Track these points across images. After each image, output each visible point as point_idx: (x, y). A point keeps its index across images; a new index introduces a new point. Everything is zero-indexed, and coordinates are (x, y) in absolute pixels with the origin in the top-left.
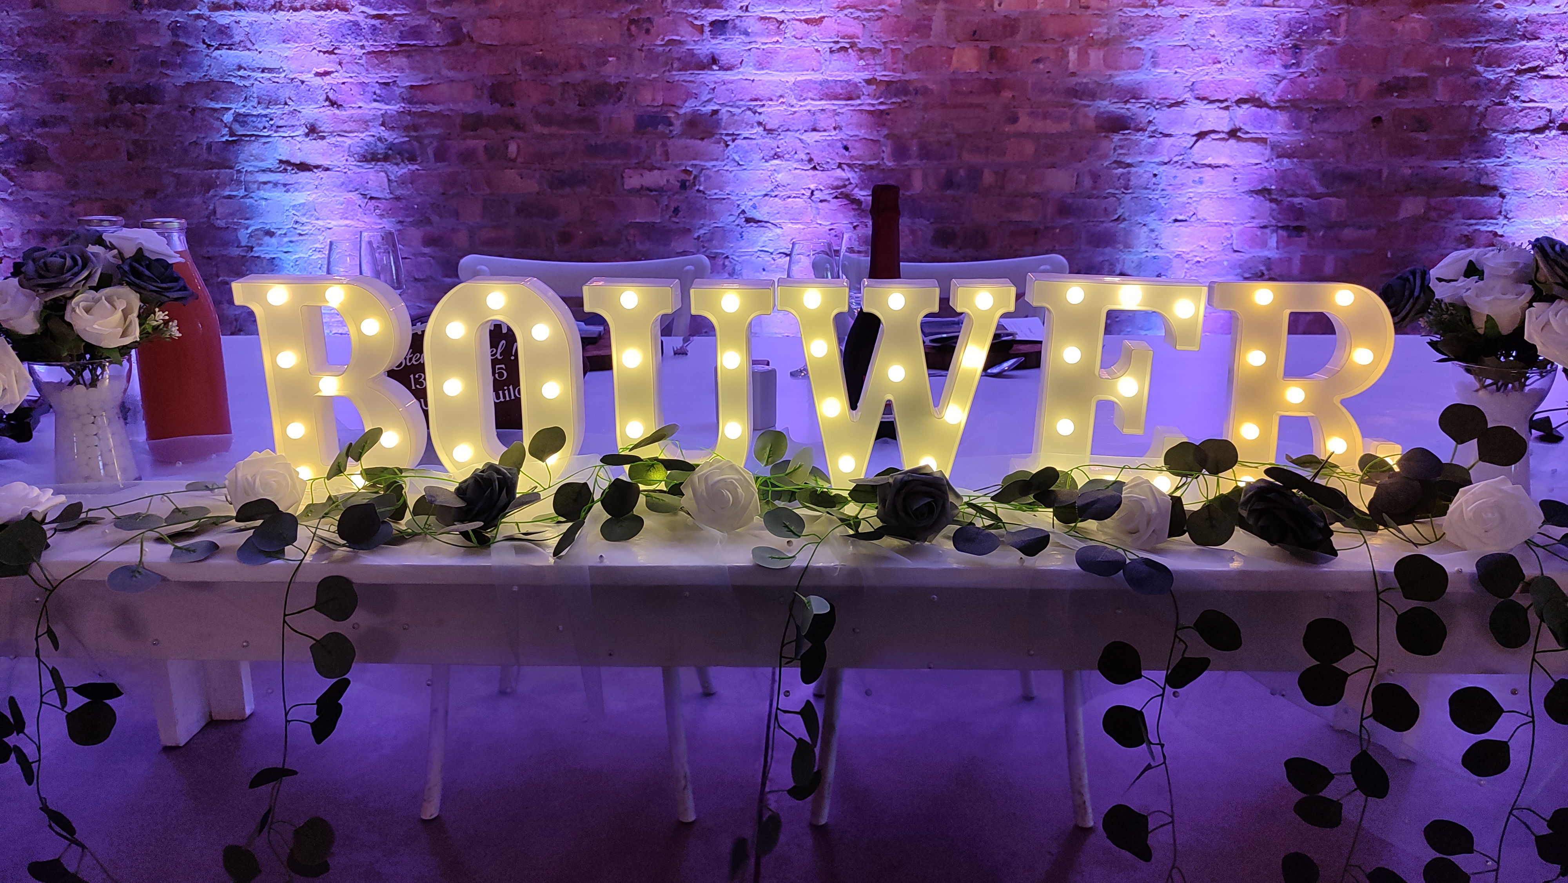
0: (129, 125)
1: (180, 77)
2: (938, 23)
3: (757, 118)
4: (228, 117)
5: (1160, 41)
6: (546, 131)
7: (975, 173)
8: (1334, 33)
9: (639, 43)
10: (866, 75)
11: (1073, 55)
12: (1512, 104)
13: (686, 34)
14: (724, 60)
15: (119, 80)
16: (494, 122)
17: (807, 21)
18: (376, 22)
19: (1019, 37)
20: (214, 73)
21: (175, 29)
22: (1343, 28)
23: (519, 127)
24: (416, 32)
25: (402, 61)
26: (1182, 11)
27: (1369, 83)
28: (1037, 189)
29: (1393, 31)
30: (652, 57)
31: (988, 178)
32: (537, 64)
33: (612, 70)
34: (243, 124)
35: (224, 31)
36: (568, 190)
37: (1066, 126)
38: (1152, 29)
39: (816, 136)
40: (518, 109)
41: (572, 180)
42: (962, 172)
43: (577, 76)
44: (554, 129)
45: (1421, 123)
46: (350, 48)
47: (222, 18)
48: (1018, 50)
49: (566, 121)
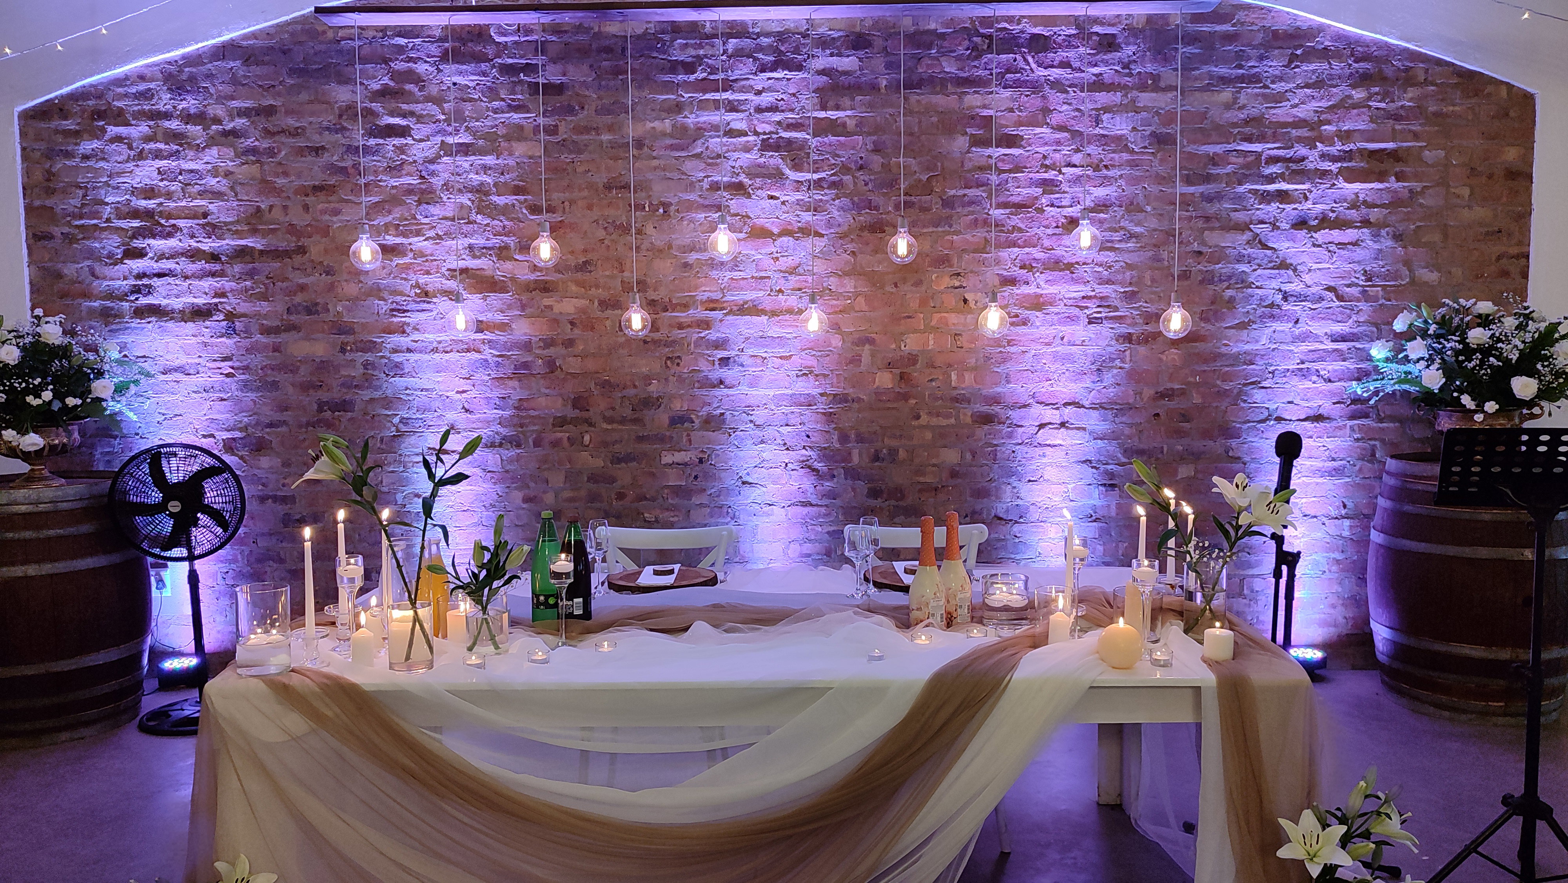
0: (329, 425)
1: (366, 395)
2: (866, 359)
3: (750, 418)
4: (396, 420)
5: (1011, 367)
6: (609, 427)
7: (893, 452)
8: (1123, 361)
9: (673, 371)
10: (820, 391)
11: (954, 377)
12: (1242, 405)
13: (703, 365)
14: (727, 382)
15: (324, 396)
16: (574, 421)
17: (781, 358)
18: (500, 360)
19: (918, 366)
20: (389, 393)
21: (366, 365)
22: (1128, 359)
23: (591, 425)
24: (526, 365)
25: (515, 383)
26: (1024, 349)
27: (1148, 392)
28: (934, 461)
29: (1160, 359)
30: (681, 379)
31: (902, 454)
32: (606, 385)
33: (654, 388)
34: (406, 424)
35: (398, 366)
36: (623, 464)
37: (953, 421)
38: (1004, 361)
39: (789, 429)
40: (591, 413)
41: (627, 459)
42: (885, 451)
43: (631, 392)
44: (615, 426)
45: (1185, 417)
46: (481, 376)
47: (398, 358)
48: (918, 374)
49: (623, 421)
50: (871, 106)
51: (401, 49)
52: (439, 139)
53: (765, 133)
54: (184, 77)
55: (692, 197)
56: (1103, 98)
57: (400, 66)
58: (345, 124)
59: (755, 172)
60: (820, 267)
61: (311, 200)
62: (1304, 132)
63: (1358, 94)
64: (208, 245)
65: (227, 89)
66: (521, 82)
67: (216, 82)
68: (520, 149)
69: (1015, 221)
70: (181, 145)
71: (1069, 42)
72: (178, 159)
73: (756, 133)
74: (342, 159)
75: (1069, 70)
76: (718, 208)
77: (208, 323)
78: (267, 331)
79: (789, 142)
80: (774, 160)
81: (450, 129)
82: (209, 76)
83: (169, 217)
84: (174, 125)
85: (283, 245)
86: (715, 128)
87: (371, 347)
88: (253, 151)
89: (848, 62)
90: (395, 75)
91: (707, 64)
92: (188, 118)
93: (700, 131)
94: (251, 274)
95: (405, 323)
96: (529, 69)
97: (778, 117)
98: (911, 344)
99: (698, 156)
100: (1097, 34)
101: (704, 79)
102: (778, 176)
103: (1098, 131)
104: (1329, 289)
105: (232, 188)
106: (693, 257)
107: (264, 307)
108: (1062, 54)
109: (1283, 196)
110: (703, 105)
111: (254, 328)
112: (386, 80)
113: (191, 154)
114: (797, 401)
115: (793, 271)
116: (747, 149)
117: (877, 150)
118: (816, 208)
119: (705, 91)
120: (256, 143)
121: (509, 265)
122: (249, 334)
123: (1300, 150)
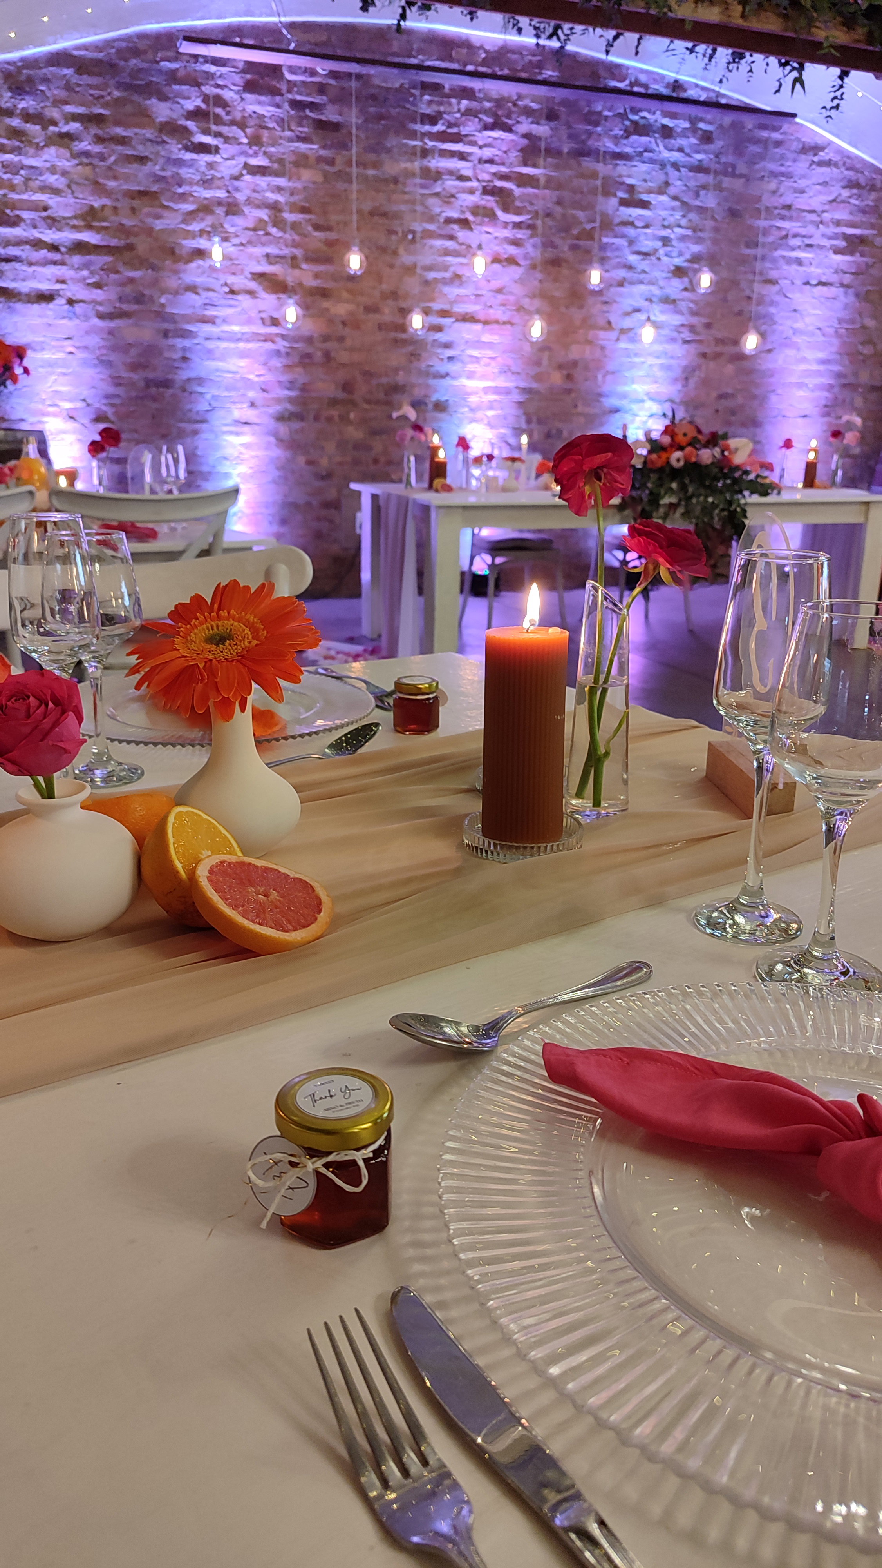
0: (154, 399)
1: (184, 374)
2: (545, 362)
3: (466, 403)
4: (209, 397)
6: (368, 407)
8: (701, 372)
9: (414, 365)
10: (515, 384)
11: (600, 378)
12: (766, 405)
13: (434, 362)
14: (452, 374)
15: (151, 375)
16: (344, 402)
17: (490, 358)
18: (290, 350)
19: (578, 369)
20: (203, 374)
21: (184, 349)
22: (704, 370)
23: (356, 405)
24: (308, 356)
25: (300, 370)
30: (420, 373)
32: (368, 375)
33: (401, 378)
34: (217, 400)
35: (210, 351)
36: (377, 437)
39: (494, 411)
40: (356, 396)
43: (384, 380)
44: (372, 406)
45: (733, 412)
46: (277, 363)
47: (211, 345)
48: (578, 374)
49: (378, 402)
50: (557, 167)
51: (210, 76)
52: (242, 159)
53: (484, 181)
54: (23, 78)
55: (432, 227)
56: (702, 178)
57: (207, 89)
58: (165, 138)
59: (476, 210)
60: (518, 290)
61: (136, 203)
62: (813, 217)
63: (845, 193)
64: (49, 236)
65: (62, 94)
66: (307, 117)
67: (52, 86)
68: (307, 175)
69: (644, 265)
70: (22, 142)
71: (684, 134)
72: (20, 154)
73: (478, 180)
74: (163, 169)
75: (682, 154)
76: (451, 238)
77: (51, 306)
78: (101, 316)
79: (501, 190)
80: (490, 201)
81: (251, 152)
82: (45, 80)
83: (13, 208)
84: (15, 122)
85: (114, 242)
86: (451, 173)
87: (186, 334)
88: (87, 154)
89: (542, 130)
90: (206, 98)
91: (445, 119)
92: (28, 117)
93: (438, 175)
94: (86, 266)
95: (216, 317)
96: (313, 106)
97: (493, 169)
98: (575, 352)
99: (437, 195)
100: (701, 129)
101: (444, 132)
102: (491, 215)
103: (698, 203)
104: (819, 329)
105: (69, 186)
106: (431, 275)
107: (98, 294)
108: (681, 142)
109: (799, 262)
110: (444, 153)
111: (92, 313)
112: (199, 102)
113: (31, 151)
114: (496, 390)
115: (499, 291)
116: (472, 191)
117: (559, 203)
118: (516, 243)
119: (444, 141)
120: (89, 148)
121: (297, 272)
122: (87, 318)
123: (811, 229)
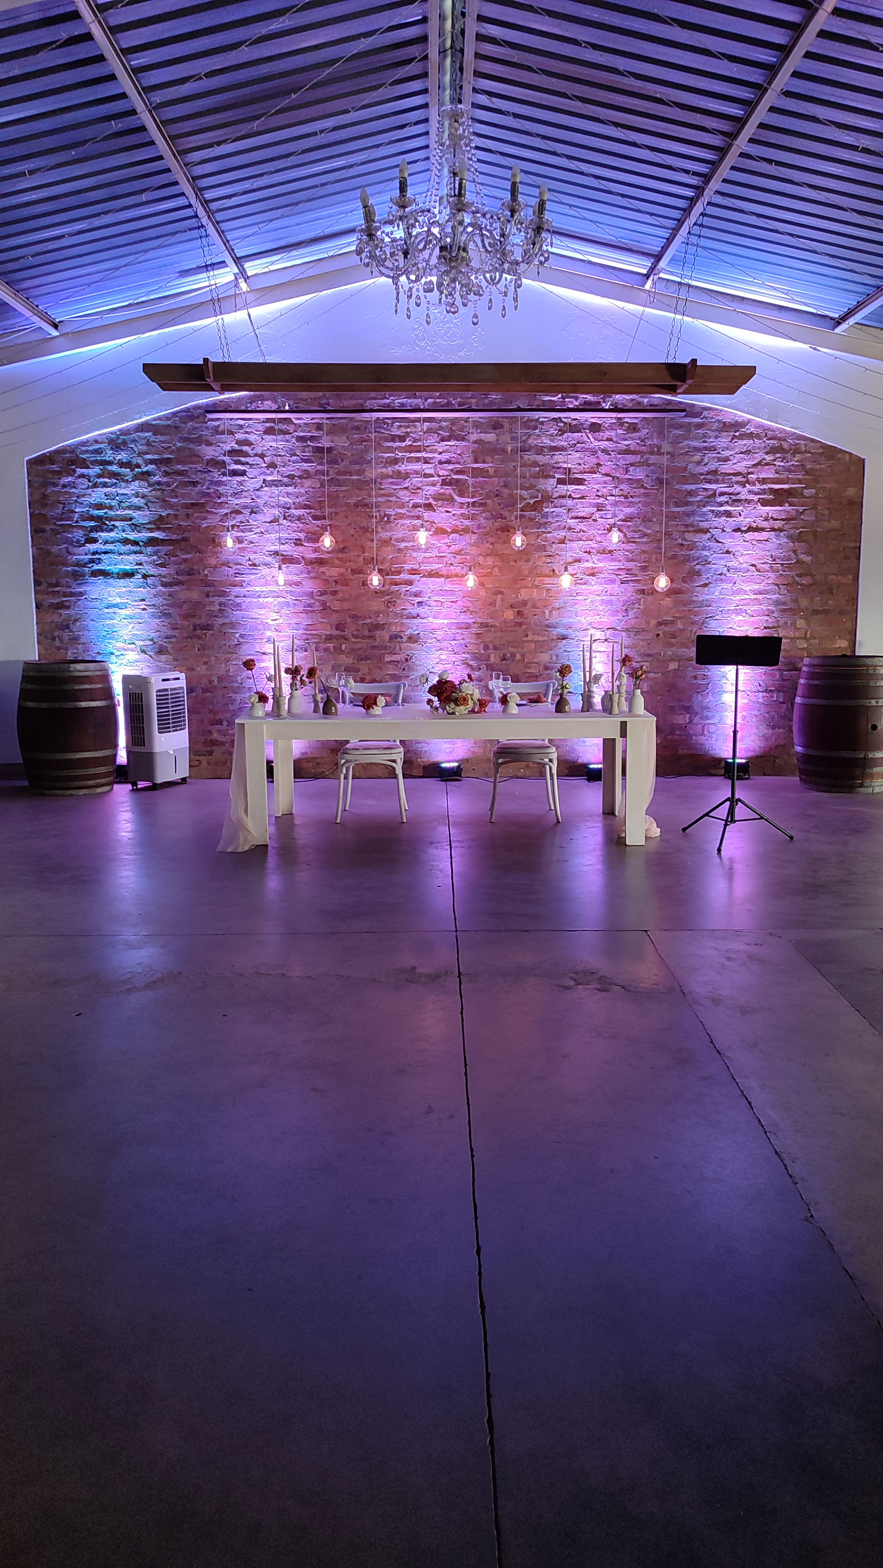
0: (199, 638)
1: (221, 621)
3: (434, 636)
4: (237, 635)
5: (579, 608)
6: (356, 640)
7: (513, 655)
8: (639, 605)
9: (391, 610)
10: (473, 620)
11: (547, 613)
12: (705, 629)
13: (408, 606)
14: (421, 615)
15: (198, 622)
16: (337, 638)
17: (452, 602)
18: (296, 602)
19: (527, 607)
20: (233, 620)
21: (220, 604)
22: (642, 603)
23: (347, 639)
24: (310, 605)
25: (304, 615)
26: (585, 597)
27: (653, 622)
28: (536, 661)
29: (660, 604)
30: (396, 614)
31: (518, 657)
32: (355, 617)
33: (381, 619)
34: (243, 638)
35: (239, 605)
36: (364, 662)
37: (546, 638)
38: (575, 604)
39: (456, 642)
40: (346, 633)
41: (366, 658)
42: (509, 655)
43: (369, 621)
44: (359, 640)
45: (673, 636)
46: (285, 611)
47: (238, 600)
48: (526, 611)
49: (364, 637)
50: (502, 461)
51: (241, 427)
52: (262, 477)
53: (443, 476)
54: (120, 441)
55: (403, 511)
56: (631, 458)
57: (240, 436)
58: (210, 469)
59: (438, 497)
60: (474, 551)
61: (190, 511)
62: (739, 479)
63: (769, 458)
64: (133, 536)
65: (145, 448)
66: (308, 446)
67: (138, 444)
68: (307, 483)
69: (582, 526)
70: (118, 480)
71: (611, 427)
72: (116, 487)
73: (439, 476)
74: (208, 488)
75: (611, 442)
76: (418, 518)
77: (132, 580)
78: (164, 585)
79: (457, 480)
80: (448, 490)
81: (269, 472)
82: (134, 441)
83: (111, 519)
84: (114, 468)
85: (174, 537)
86: (416, 472)
87: (224, 594)
88: (159, 483)
89: (490, 437)
90: (238, 442)
91: (412, 437)
92: (122, 464)
93: (407, 475)
94: (156, 553)
95: (243, 581)
96: (312, 438)
97: (451, 467)
98: (523, 595)
99: (406, 488)
100: (627, 422)
101: (410, 445)
102: (450, 500)
103: (627, 476)
104: (753, 565)
105: (146, 504)
106: (403, 545)
107: (163, 571)
108: (608, 434)
109: (728, 514)
110: (410, 460)
111: (158, 583)
112: (233, 444)
113: (123, 484)
114: (459, 626)
115: (459, 553)
116: (434, 484)
117: (505, 486)
118: (473, 517)
119: (410, 452)
120: (160, 479)
121: (301, 548)
122: (155, 586)
123: (737, 488)
